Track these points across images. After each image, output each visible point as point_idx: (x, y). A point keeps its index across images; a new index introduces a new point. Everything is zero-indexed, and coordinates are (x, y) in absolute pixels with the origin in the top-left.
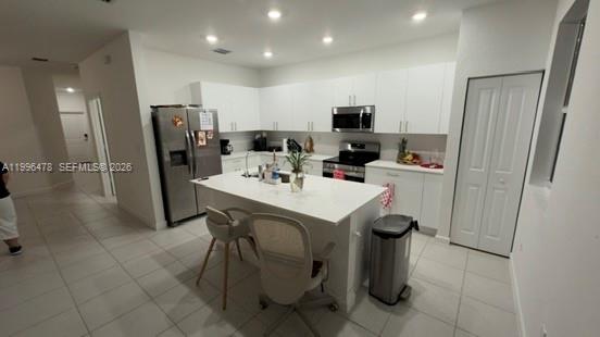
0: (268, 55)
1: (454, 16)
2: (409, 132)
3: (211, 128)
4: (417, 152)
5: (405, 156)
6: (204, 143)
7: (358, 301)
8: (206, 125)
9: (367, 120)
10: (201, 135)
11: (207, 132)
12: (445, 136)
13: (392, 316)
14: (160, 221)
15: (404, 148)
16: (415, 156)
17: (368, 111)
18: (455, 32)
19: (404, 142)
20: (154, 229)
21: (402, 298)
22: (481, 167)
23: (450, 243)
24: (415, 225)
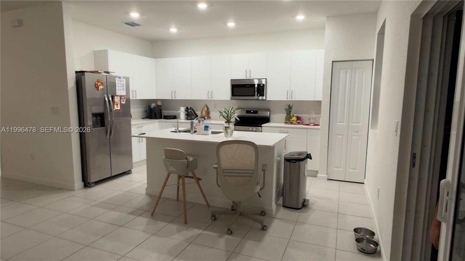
0: (173, 30)
2: (293, 99)
3: (124, 93)
4: (299, 115)
5: (291, 118)
6: (119, 108)
8: (120, 91)
9: (261, 89)
10: (117, 99)
11: (121, 96)
12: (320, 102)
14: (78, 182)
15: (290, 114)
16: (298, 118)
19: (290, 107)
20: (73, 190)
21: (305, 205)
22: (343, 122)
23: (328, 179)
24: (309, 156)
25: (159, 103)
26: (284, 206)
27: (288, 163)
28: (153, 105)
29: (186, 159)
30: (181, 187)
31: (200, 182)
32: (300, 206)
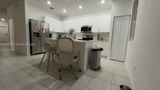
0: (65, 11)
1: (111, 3)
2: (100, 32)
3: (47, 28)
5: (99, 38)
6: (45, 32)
7: (87, 70)
8: (45, 27)
9: (90, 29)
10: (44, 29)
12: (109, 33)
13: (97, 73)
16: (102, 38)
17: (90, 27)
18: (111, 8)
19: (99, 35)
20: (26, 56)
21: (99, 69)
22: (117, 39)
23: (111, 59)
24: (102, 49)
26: (90, 68)
29: (50, 46)
32: (97, 69)
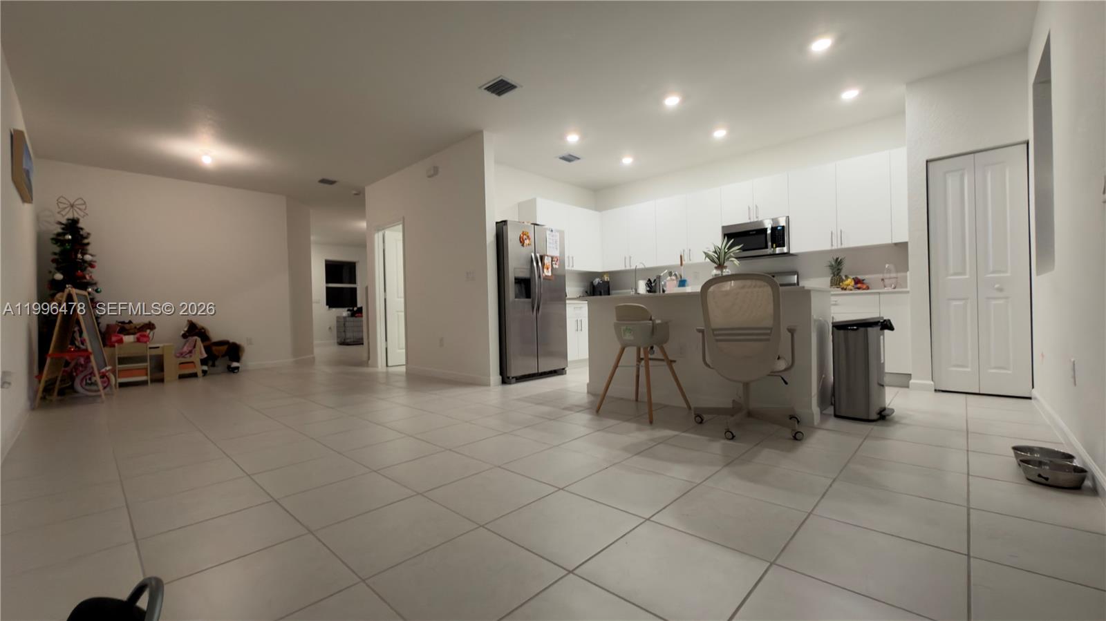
0: (627, 161)
1: (895, 91)
2: (845, 245)
3: (556, 253)
4: (860, 277)
5: (841, 280)
6: (550, 274)
8: (552, 248)
9: (779, 235)
10: (547, 261)
11: (552, 258)
12: (902, 247)
14: (495, 377)
15: (839, 270)
16: (857, 281)
17: (782, 223)
18: (899, 113)
19: (839, 262)
21: (883, 416)
22: (963, 273)
23: (936, 390)
24: (887, 325)
25: (606, 278)
26: (836, 416)
27: (842, 332)
28: (597, 281)
29: (651, 319)
30: (642, 371)
31: (674, 365)
32: (874, 416)
